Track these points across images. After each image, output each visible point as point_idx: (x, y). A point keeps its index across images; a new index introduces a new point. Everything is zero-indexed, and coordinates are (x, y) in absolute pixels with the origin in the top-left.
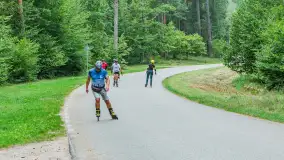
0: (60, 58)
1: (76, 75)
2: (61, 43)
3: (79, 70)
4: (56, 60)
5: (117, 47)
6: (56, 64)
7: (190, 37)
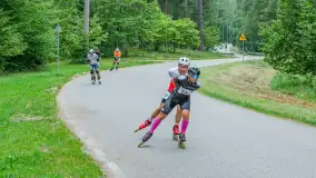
0: (16, 45)
1: (35, 69)
2: (17, 20)
3: (39, 63)
4: (10, 47)
5: (87, 32)
6: (9, 53)
7: (179, 23)
